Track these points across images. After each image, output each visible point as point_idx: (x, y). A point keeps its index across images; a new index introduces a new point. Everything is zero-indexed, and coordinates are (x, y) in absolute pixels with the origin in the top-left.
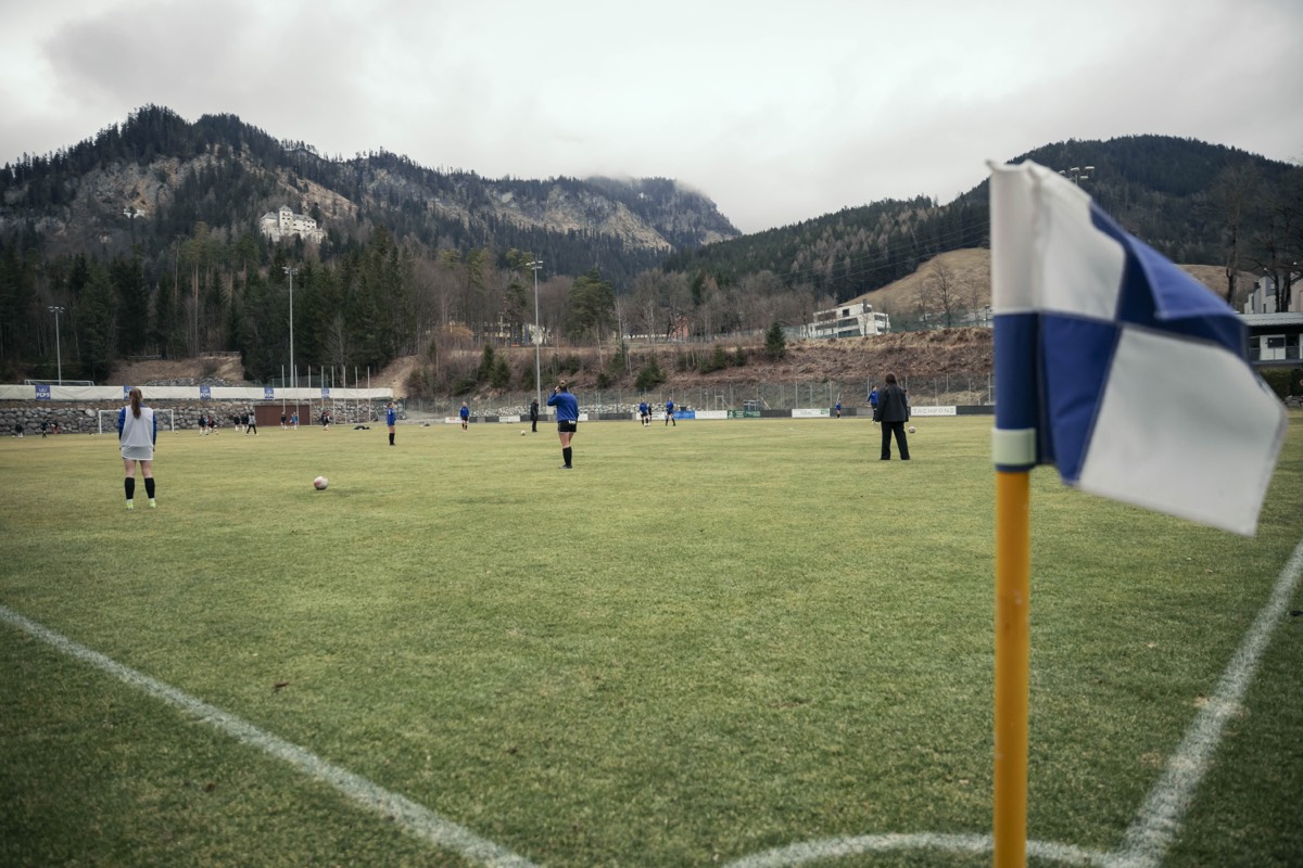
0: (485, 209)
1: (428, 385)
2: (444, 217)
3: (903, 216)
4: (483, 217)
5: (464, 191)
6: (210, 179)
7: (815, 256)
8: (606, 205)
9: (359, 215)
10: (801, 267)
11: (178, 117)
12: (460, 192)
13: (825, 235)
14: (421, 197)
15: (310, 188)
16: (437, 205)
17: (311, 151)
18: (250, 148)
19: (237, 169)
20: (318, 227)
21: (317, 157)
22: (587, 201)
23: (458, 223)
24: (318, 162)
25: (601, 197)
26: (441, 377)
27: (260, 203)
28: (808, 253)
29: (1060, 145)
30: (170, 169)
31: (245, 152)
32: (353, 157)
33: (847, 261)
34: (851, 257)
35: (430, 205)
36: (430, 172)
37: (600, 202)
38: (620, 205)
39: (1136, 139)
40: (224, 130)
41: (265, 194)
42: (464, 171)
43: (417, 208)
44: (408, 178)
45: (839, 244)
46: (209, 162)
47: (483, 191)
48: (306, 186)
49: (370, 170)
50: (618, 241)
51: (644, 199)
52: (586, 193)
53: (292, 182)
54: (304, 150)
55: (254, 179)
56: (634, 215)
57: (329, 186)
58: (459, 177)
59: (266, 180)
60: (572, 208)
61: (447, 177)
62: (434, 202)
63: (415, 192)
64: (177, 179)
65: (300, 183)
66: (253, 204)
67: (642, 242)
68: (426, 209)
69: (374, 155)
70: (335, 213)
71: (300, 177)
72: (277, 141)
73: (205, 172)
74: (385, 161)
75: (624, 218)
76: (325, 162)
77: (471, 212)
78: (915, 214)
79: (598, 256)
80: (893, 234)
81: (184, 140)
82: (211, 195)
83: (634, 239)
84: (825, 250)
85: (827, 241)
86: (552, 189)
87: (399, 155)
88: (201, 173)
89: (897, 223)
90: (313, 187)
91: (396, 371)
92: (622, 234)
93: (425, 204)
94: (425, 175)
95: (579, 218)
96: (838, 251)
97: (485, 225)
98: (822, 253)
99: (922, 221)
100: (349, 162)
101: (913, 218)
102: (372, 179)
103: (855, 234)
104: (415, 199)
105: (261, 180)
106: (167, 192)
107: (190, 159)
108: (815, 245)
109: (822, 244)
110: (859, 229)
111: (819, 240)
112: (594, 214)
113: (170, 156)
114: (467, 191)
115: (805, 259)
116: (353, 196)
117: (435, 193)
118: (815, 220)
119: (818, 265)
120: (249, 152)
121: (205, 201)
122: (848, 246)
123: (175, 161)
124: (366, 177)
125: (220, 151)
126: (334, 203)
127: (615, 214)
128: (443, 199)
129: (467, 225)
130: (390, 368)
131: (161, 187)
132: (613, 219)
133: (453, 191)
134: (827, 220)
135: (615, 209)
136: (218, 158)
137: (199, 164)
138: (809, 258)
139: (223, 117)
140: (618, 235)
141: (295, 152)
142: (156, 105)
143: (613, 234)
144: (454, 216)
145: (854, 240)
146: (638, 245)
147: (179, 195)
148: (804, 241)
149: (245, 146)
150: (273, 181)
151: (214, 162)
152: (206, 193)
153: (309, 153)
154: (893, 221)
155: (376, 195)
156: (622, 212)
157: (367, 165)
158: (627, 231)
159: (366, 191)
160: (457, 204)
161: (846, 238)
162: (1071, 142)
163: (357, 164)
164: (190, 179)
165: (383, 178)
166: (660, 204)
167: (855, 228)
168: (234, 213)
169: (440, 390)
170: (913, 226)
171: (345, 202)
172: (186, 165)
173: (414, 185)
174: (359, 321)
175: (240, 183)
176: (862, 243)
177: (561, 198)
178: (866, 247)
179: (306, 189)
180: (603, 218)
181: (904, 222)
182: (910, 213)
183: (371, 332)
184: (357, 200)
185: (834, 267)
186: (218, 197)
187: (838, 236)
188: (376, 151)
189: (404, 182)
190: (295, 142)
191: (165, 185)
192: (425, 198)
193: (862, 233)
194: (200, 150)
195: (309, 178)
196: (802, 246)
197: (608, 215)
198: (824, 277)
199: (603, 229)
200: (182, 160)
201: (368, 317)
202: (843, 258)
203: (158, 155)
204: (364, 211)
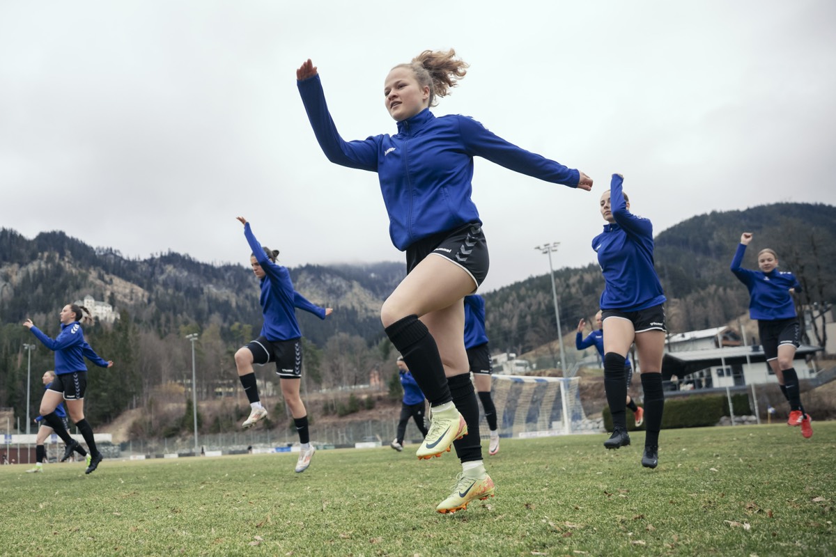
0: (248, 291)
1: (143, 431)
2: (217, 299)
3: (573, 280)
4: (247, 297)
5: (232, 278)
6: (40, 277)
7: (503, 316)
8: (344, 284)
9: (150, 301)
10: (492, 325)
11: (20, 235)
12: (229, 280)
13: (511, 299)
14: (199, 284)
15: (114, 281)
16: (212, 290)
17: (118, 254)
18: (72, 254)
19: (59, 270)
20: (113, 310)
21: (121, 258)
22: (328, 281)
23: (227, 303)
24: (122, 262)
25: (340, 278)
26: (155, 424)
27: (74, 294)
28: (497, 314)
29: (704, 217)
30: (12, 272)
31: (68, 257)
32: (148, 257)
33: (529, 318)
34: (532, 315)
35: (206, 290)
36: (206, 266)
37: (338, 282)
38: (355, 284)
39: (770, 207)
40: (54, 242)
41: (78, 287)
42: (232, 264)
43: (195, 293)
44: (189, 271)
45: (522, 305)
46: (40, 265)
47: (247, 278)
48: (111, 280)
49: (160, 267)
50: (354, 312)
51: (375, 278)
52: (328, 276)
53: (101, 277)
54: (111, 253)
55: (71, 276)
56: (366, 291)
57: (128, 279)
58: (228, 268)
59: (79, 278)
60: (317, 287)
61: (219, 269)
62: (209, 288)
63: (195, 281)
64: (17, 279)
65: (107, 278)
66: (68, 295)
67: (373, 311)
68: (203, 293)
69: (163, 254)
70: (131, 299)
71: (107, 273)
72: (92, 248)
73: (37, 273)
74: (172, 259)
75: (358, 293)
76: (128, 262)
77: (237, 294)
78: (582, 277)
79: (337, 323)
80: (564, 295)
81: (23, 251)
82: (40, 290)
83: (366, 309)
84: (511, 310)
85: (513, 304)
86: (300, 274)
87: (182, 253)
88: (34, 275)
89: (568, 286)
90: (117, 280)
91: (124, 420)
92: (357, 306)
93: (202, 290)
94: (202, 267)
95: (323, 295)
96: (521, 311)
97: (248, 304)
98: (509, 313)
99: (588, 283)
100: (145, 261)
101: (581, 281)
102: (162, 272)
103: (535, 297)
104: (195, 286)
105: (76, 277)
106: (9, 288)
107: (27, 264)
108: (503, 308)
109: (508, 306)
110: (538, 292)
111: (506, 304)
112: (334, 292)
113: (12, 262)
114: (235, 278)
115: (495, 318)
116: (145, 286)
117: (209, 281)
118: (508, 287)
119: (506, 323)
120: (71, 256)
121: (35, 294)
122: (529, 307)
123: (16, 266)
124: (157, 270)
125: (48, 257)
126: (132, 292)
127: (351, 291)
128: (216, 285)
129: (234, 304)
130: (120, 418)
131: (5, 285)
132: (349, 295)
133: (223, 279)
134: (517, 286)
135: (351, 287)
136: (47, 263)
137: (33, 267)
138: (498, 318)
139: (54, 233)
140: (353, 307)
141: (105, 255)
142: (5, 228)
143: (349, 307)
144: (224, 297)
145: (534, 301)
146: (370, 314)
147: (17, 291)
148: (494, 305)
149: (68, 253)
150: (85, 277)
151: (43, 266)
152: (36, 288)
153: (115, 256)
154: (565, 285)
155: (165, 285)
156: (357, 288)
157: (159, 262)
158: (361, 303)
159: (157, 281)
160: (226, 288)
161: (528, 300)
162: (714, 213)
163: (151, 262)
164: (26, 280)
165: (170, 272)
166: (387, 281)
167: (535, 291)
168: (55, 302)
169: (152, 434)
170: (581, 287)
171: (140, 291)
172: (24, 269)
173: (194, 276)
174: (96, 382)
175: (61, 280)
176: (540, 304)
177: (308, 280)
178: (543, 307)
179: (111, 282)
180: (341, 294)
181: (574, 285)
182: (578, 277)
183: (105, 390)
184: (149, 289)
185: (518, 324)
186: (44, 291)
187: (521, 299)
188: (165, 252)
189: (186, 273)
190: (105, 248)
191: (8, 284)
192: (202, 285)
193: (541, 296)
194: (33, 257)
195: (114, 274)
196: (493, 309)
197: (345, 292)
198: (510, 332)
199: (342, 303)
200: (21, 265)
201: (103, 379)
202: (525, 316)
203: (4, 263)
204: (153, 297)
